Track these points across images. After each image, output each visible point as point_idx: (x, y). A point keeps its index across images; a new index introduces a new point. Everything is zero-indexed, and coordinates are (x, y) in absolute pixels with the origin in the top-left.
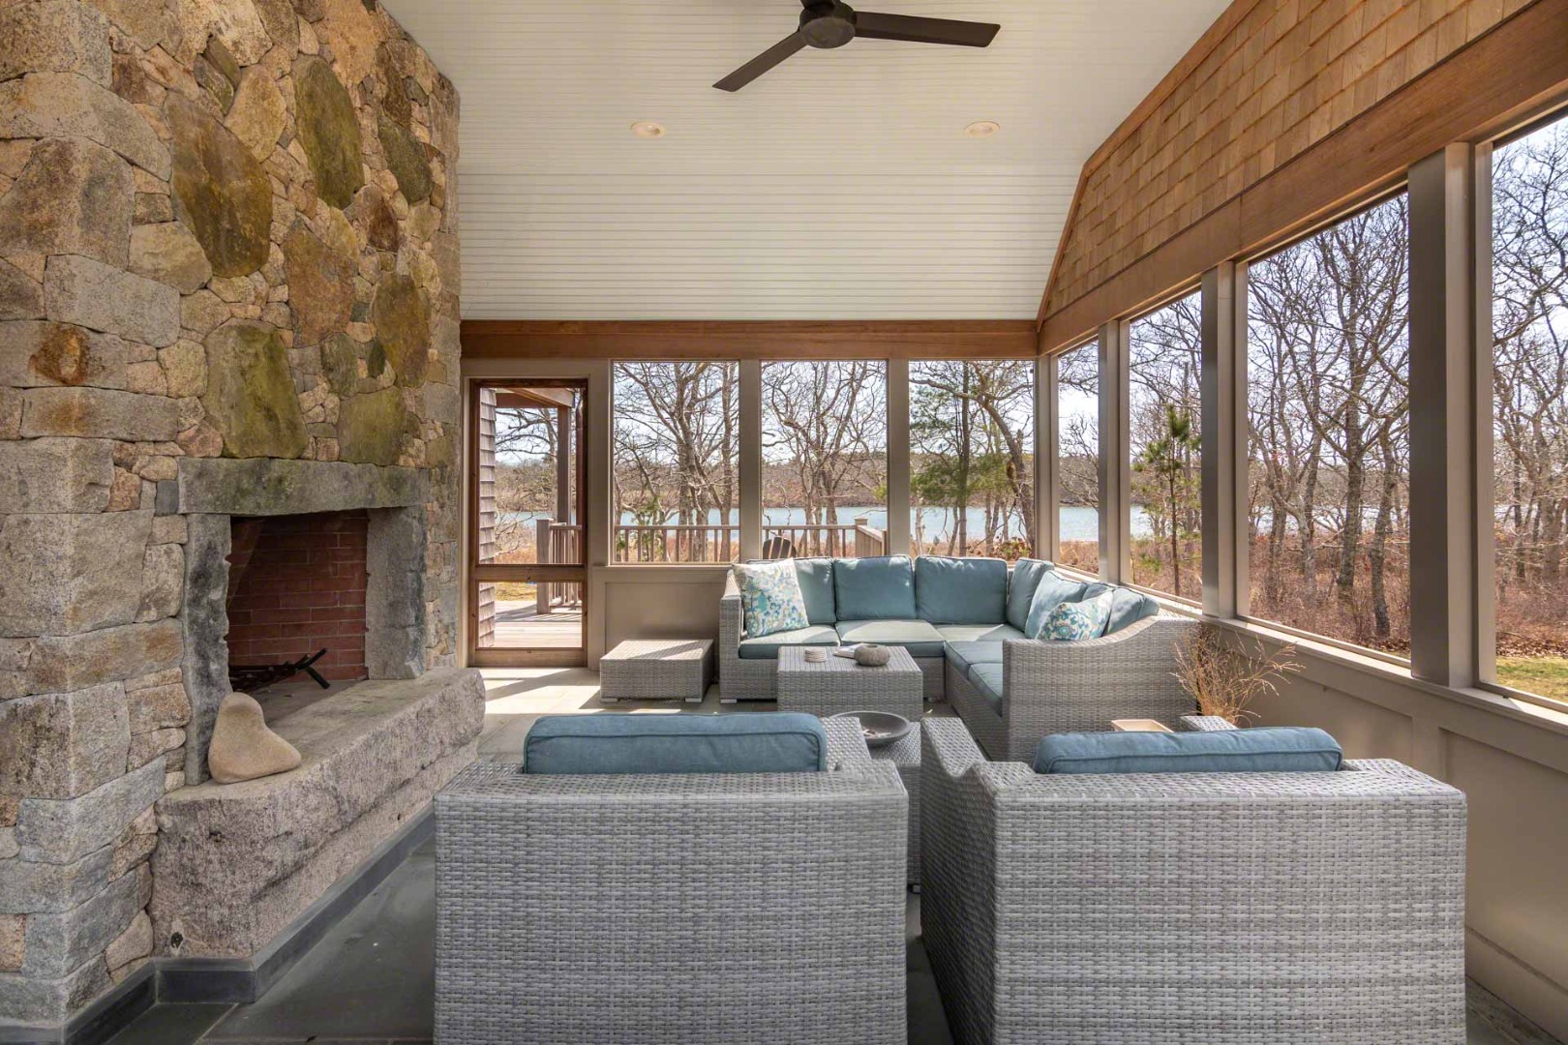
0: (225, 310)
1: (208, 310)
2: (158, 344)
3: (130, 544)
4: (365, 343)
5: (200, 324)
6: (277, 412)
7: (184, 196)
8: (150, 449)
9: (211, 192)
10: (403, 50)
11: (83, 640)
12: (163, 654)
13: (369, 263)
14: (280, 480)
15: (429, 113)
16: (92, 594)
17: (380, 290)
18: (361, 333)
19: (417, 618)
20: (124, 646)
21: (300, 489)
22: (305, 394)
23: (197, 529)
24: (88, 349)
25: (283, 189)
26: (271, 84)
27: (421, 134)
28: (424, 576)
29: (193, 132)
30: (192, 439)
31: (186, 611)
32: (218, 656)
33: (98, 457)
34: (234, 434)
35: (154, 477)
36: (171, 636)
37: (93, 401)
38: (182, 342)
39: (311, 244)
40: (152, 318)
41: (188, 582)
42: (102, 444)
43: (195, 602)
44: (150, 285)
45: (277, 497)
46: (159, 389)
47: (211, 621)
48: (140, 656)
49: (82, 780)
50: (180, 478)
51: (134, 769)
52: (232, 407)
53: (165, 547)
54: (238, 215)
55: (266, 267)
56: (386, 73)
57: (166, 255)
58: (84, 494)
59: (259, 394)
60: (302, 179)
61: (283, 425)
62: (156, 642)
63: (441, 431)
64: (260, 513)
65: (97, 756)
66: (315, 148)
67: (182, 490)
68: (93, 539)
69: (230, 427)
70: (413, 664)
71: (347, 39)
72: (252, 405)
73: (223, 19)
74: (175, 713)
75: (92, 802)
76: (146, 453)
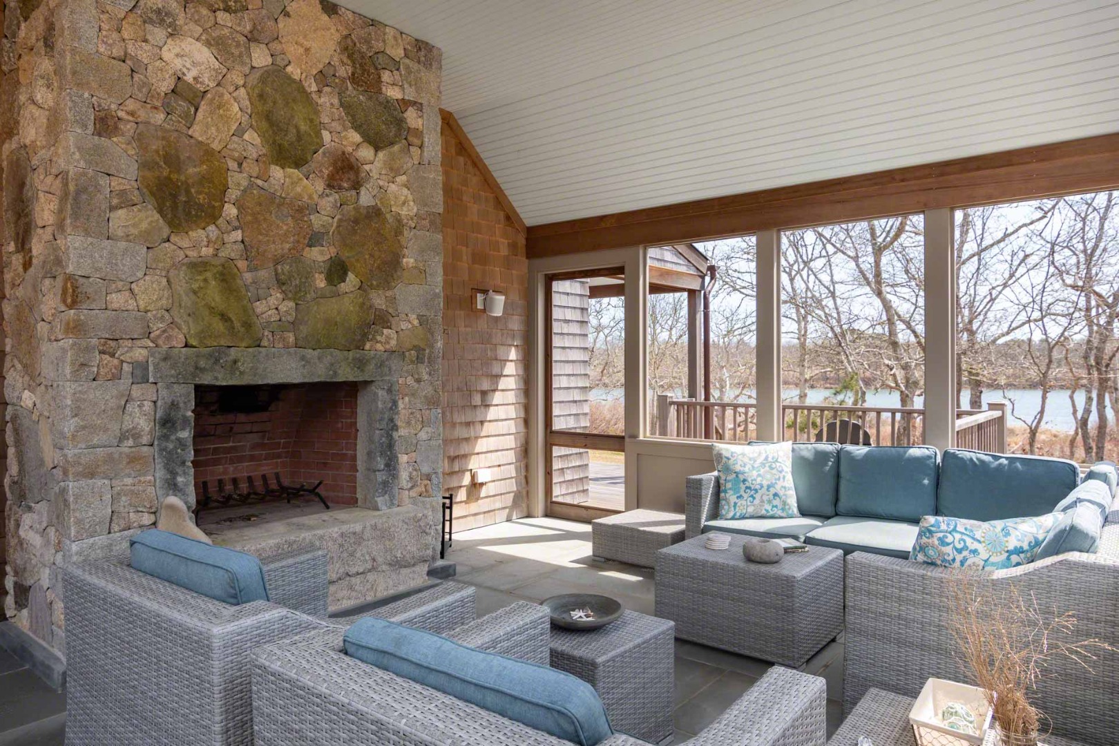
0: (181, 254)
1: (169, 255)
2: (129, 280)
3: (114, 400)
4: (324, 262)
5: (163, 264)
6: (231, 316)
7: (147, 187)
8: (129, 343)
9: (170, 179)
10: (370, 34)
11: (81, 453)
12: (138, 467)
13: (328, 203)
14: (235, 362)
15: (401, 75)
16: (84, 428)
17: (340, 220)
18: (318, 255)
19: (387, 465)
20: (110, 459)
21: (252, 367)
22: (258, 303)
23: (164, 393)
24: (77, 287)
25: (236, 165)
26: (227, 96)
27: (393, 93)
28: (395, 435)
29: (155, 145)
30: (159, 336)
31: (156, 443)
32: (185, 473)
33: (88, 349)
34: (192, 332)
35: (129, 361)
36: (145, 457)
37: (82, 317)
38: (147, 278)
39: (262, 199)
40: (124, 265)
41: (157, 425)
42: (90, 342)
43: (165, 437)
44: (122, 245)
45: (232, 373)
46: (130, 308)
47: (179, 451)
48: (121, 466)
49: (78, 532)
50: (150, 360)
51: (115, 532)
52: (189, 315)
53: (139, 403)
54: (193, 190)
55: (220, 221)
56: (349, 57)
57: (134, 225)
58: (77, 371)
59: (213, 304)
60: (255, 156)
61: (237, 325)
62: (132, 460)
63: (416, 322)
64: (218, 383)
65: (88, 520)
66: (267, 131)
67: (151, 368)
68: (86, 396)
69: (189, 327)
70: (380, 500)
71: (302, 45)
72: (207, 313)
73: (184, 66)
74: (146, 503)
75: (85, 546)
76: (126, 346)
